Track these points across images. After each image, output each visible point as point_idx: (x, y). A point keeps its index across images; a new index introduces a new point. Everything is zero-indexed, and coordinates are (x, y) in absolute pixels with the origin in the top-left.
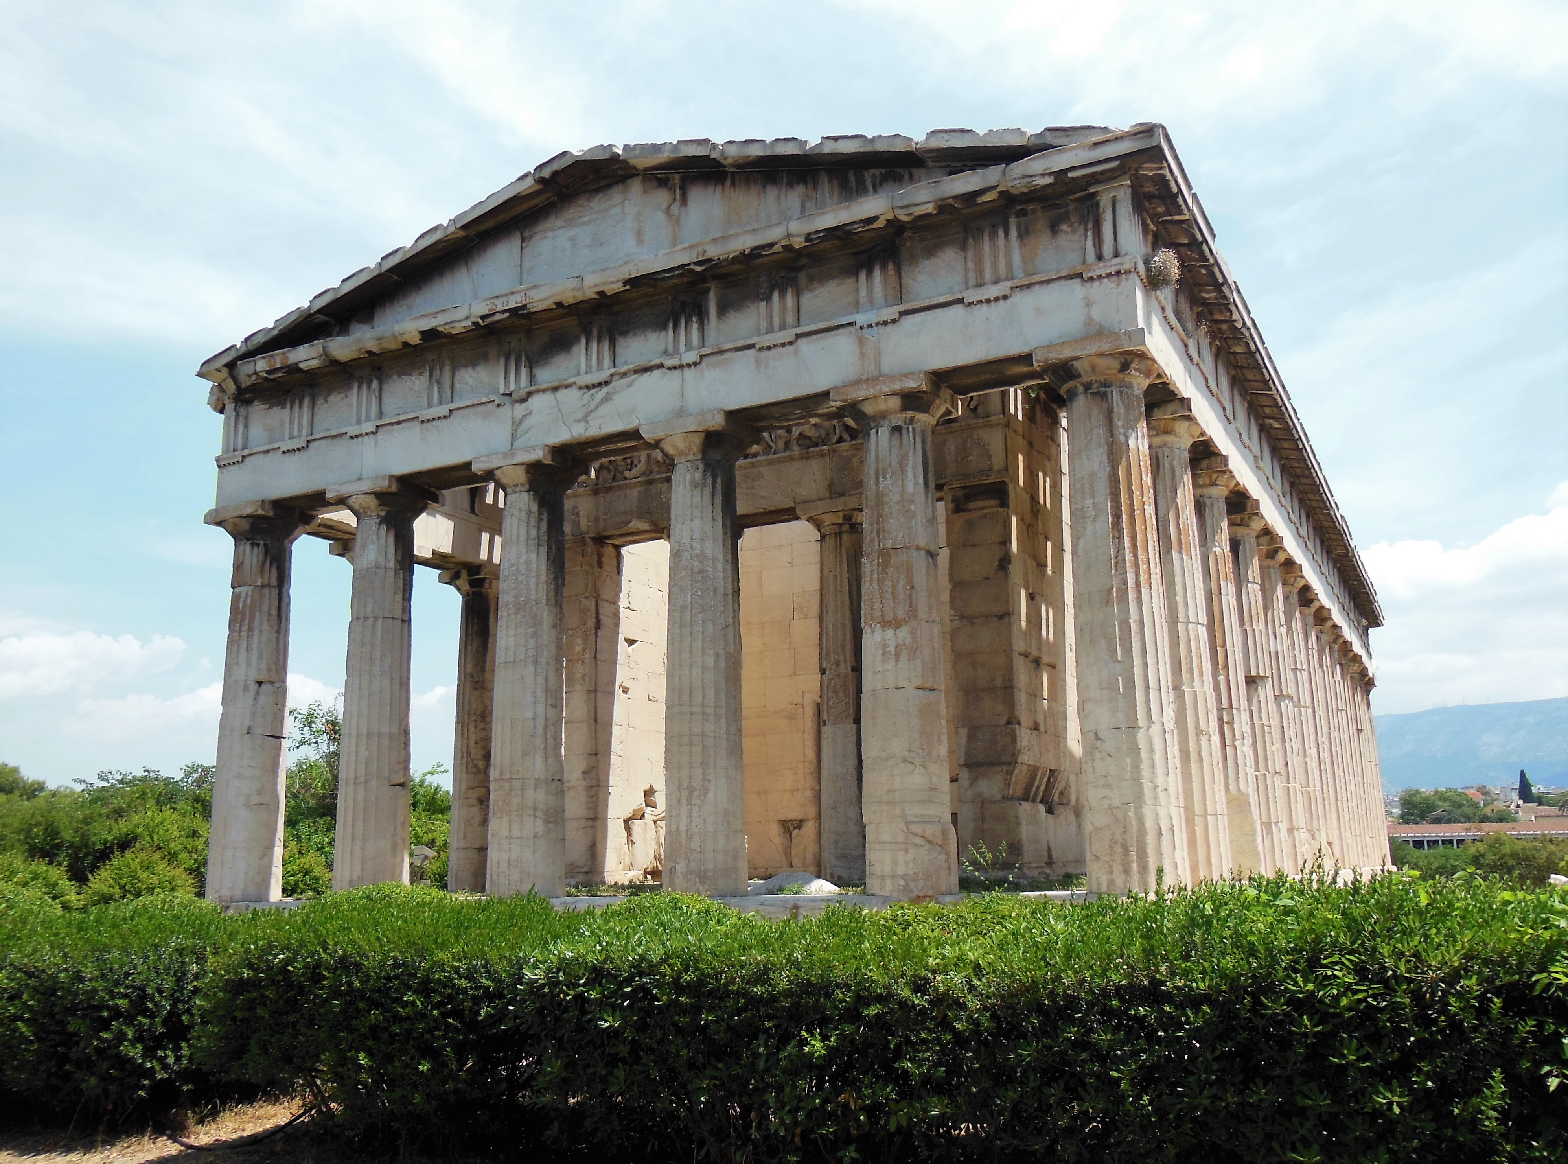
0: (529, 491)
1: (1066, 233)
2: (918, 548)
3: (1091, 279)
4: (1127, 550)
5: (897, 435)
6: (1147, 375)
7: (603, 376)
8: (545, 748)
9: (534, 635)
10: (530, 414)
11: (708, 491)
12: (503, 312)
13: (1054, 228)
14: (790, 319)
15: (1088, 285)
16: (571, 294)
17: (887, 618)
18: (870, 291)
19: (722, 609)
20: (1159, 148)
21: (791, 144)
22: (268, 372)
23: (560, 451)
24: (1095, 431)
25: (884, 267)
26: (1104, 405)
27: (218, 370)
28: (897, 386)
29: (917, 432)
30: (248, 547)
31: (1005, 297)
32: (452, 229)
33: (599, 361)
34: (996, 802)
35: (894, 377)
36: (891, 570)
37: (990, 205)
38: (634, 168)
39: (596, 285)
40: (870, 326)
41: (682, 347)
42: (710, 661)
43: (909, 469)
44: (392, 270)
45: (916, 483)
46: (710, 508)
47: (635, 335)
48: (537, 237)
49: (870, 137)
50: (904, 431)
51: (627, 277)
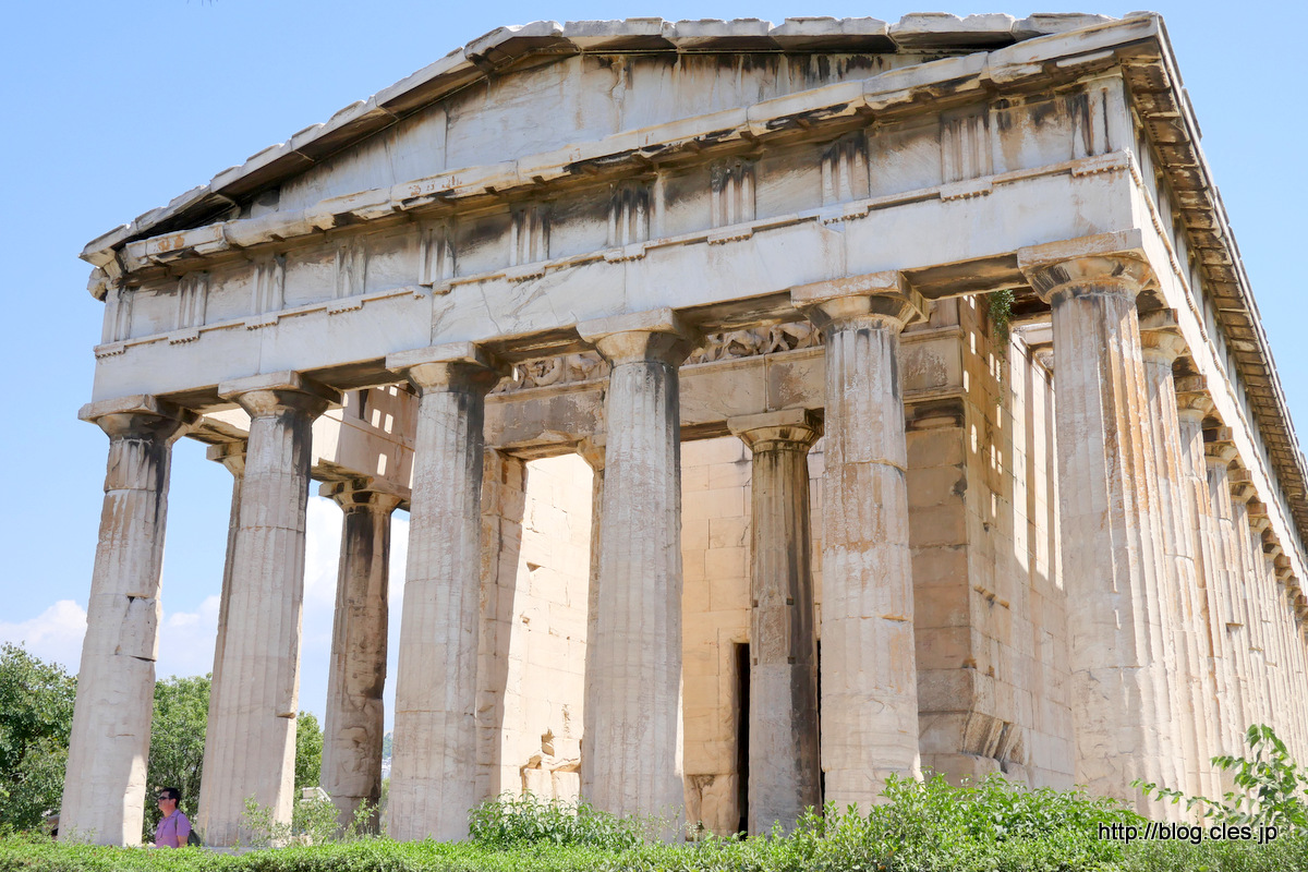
0: (450, 390)
1: (1052, 125)
2: (886, 464)
3: (1081, 175)
4: (1123, 470)
5: (863, 338)
6: (1141, 281)
7: (536, 268)
8: (459, 677)
9: (450, 550)
10: (453, 307)
11: (650, 396)
12: (428, 196)
13: (1038, 120)
14: (747, 212)
15: (1078, 181)
16: (504, 179)
17: (852, 539)
18: (836, 183)
19: (664, 526)
20: (1155, 38)
21: (751, 25)
22: (160, 255)
23: (485, 349)
24: (1086, 340)
25: (851, 158)
26: (1096, 311)
27: (103, 252)
28: (866, 286)
29: (886, 336)
30: (126, 446)
31: (986, 193)
32: (373, 107)
33: (532, 253)
34: (949, 755)
35: (862, 276)
36: (857, 487)
37: (968, 95)
38: (575, 46)
39: (532, 170)
40: (835, 221)
41: (626, 239)
42: (650, 583)
43: (877, 376)
44: (303, 149)
45: (884, 392)
46: (653, 415)
47: (572, 225)
48: (465, 118)
49: (838, 20)
50: (871, 335)
51: (568, 162)
